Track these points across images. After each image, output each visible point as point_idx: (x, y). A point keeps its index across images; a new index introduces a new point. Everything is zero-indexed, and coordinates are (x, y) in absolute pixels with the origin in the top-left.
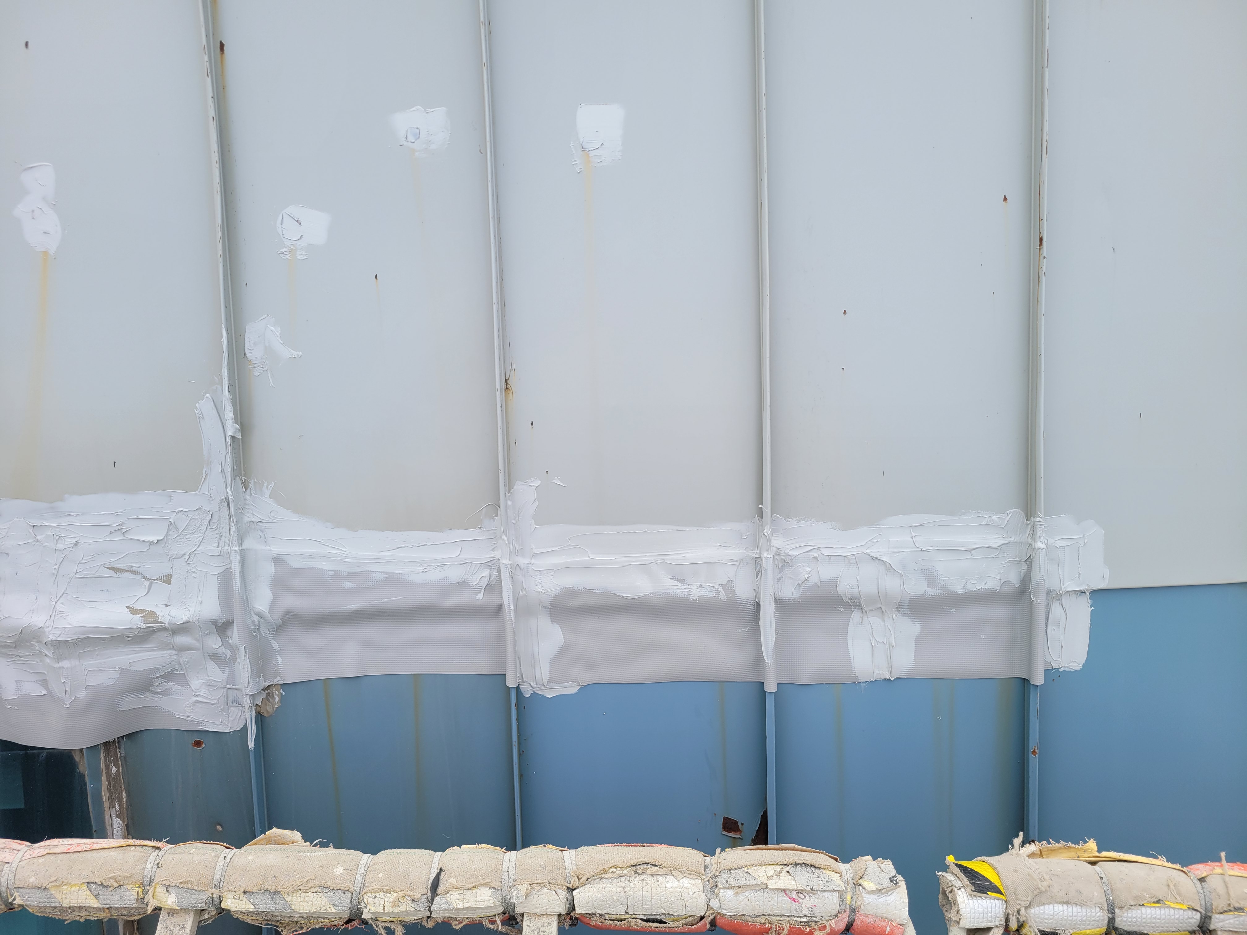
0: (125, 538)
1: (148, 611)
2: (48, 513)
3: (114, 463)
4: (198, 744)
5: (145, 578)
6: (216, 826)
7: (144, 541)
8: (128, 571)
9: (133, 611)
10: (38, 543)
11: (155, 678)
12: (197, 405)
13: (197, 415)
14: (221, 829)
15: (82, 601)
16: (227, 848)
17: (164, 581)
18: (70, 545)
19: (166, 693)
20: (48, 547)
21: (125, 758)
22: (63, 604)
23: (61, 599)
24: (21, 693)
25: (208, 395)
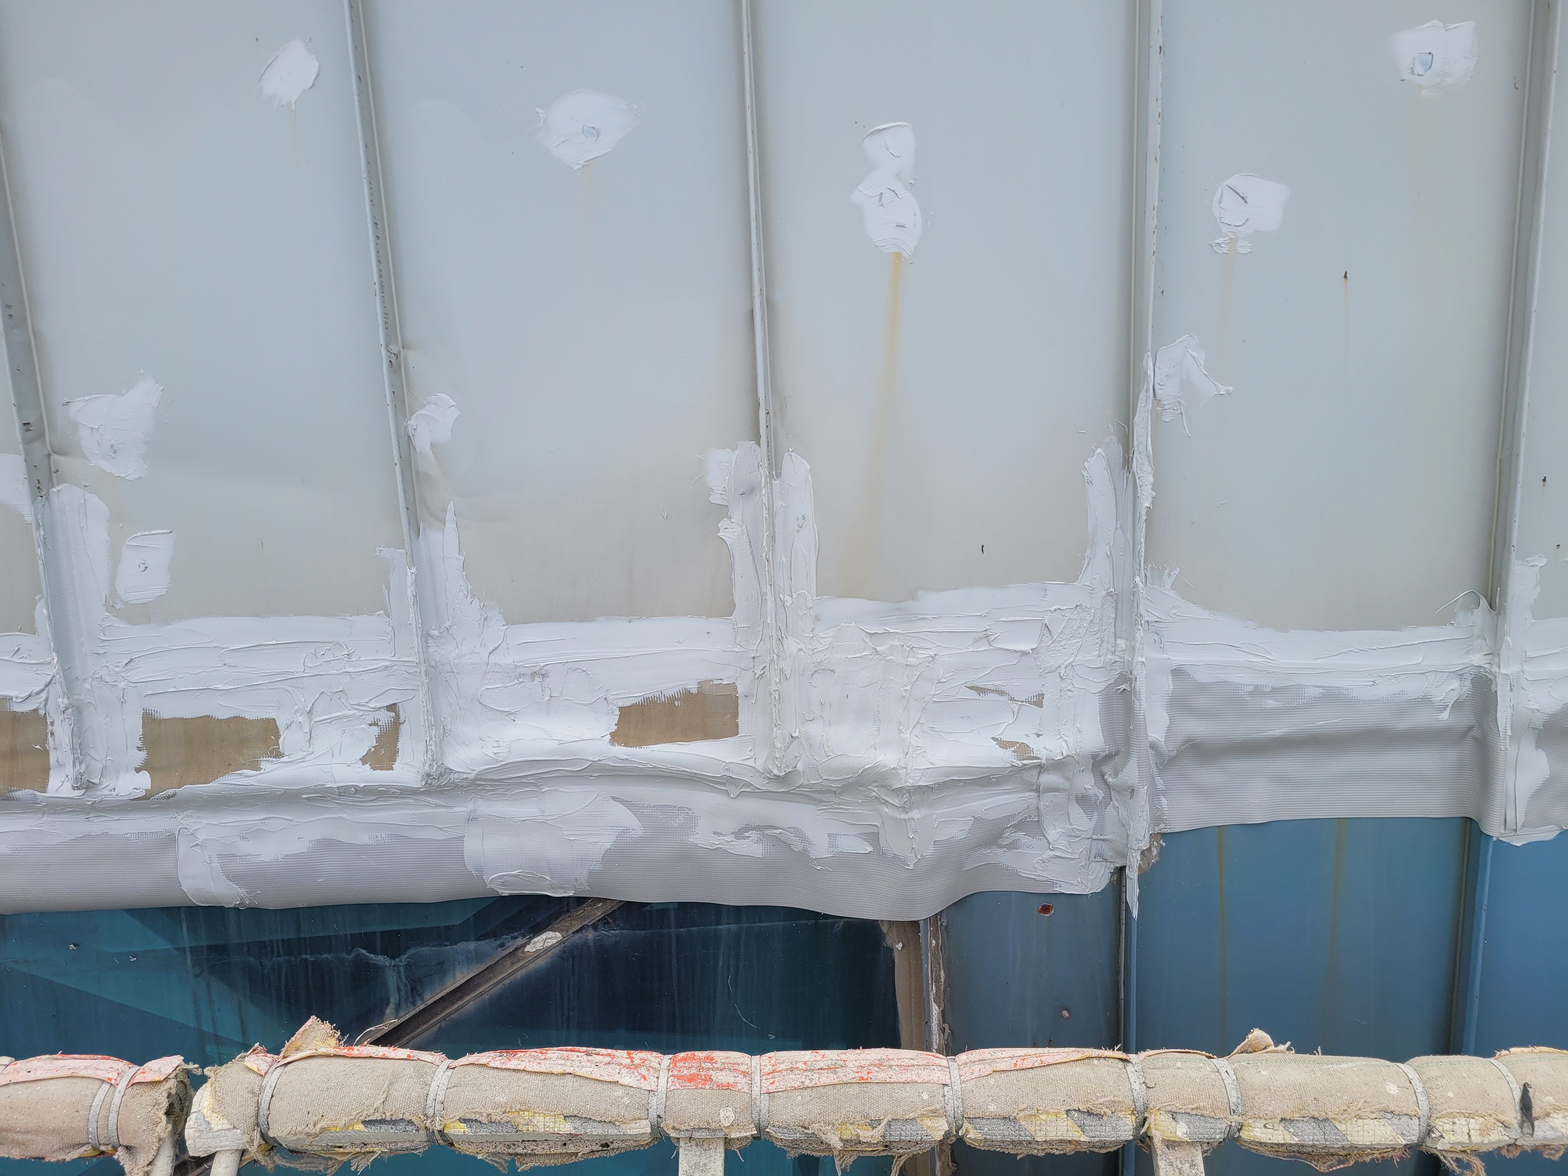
0: (992, 648)
1: (1018, 743)
2: (893, 616)
3: (983, 546)
4: (1046, 909)
5: (1012, 699)
6: (1061, 1011)
7: (1016, 651)
8: (992, 691)
9: (1003, 744)
10: (877, 656)
11: (1007, 828)
12: (1086, 464)
13: (1086, 478)
14: (1067, 1015)
15: (940, 733)
16: (1209, 1057)
17: (1035, 703)
18: (927, 659)
19: (1013, 846)
20: (894, 662)
21: (946, 927)
22: (917, 737)
23: (914, 730)
24: (836, 851)
25: (1099, 450)
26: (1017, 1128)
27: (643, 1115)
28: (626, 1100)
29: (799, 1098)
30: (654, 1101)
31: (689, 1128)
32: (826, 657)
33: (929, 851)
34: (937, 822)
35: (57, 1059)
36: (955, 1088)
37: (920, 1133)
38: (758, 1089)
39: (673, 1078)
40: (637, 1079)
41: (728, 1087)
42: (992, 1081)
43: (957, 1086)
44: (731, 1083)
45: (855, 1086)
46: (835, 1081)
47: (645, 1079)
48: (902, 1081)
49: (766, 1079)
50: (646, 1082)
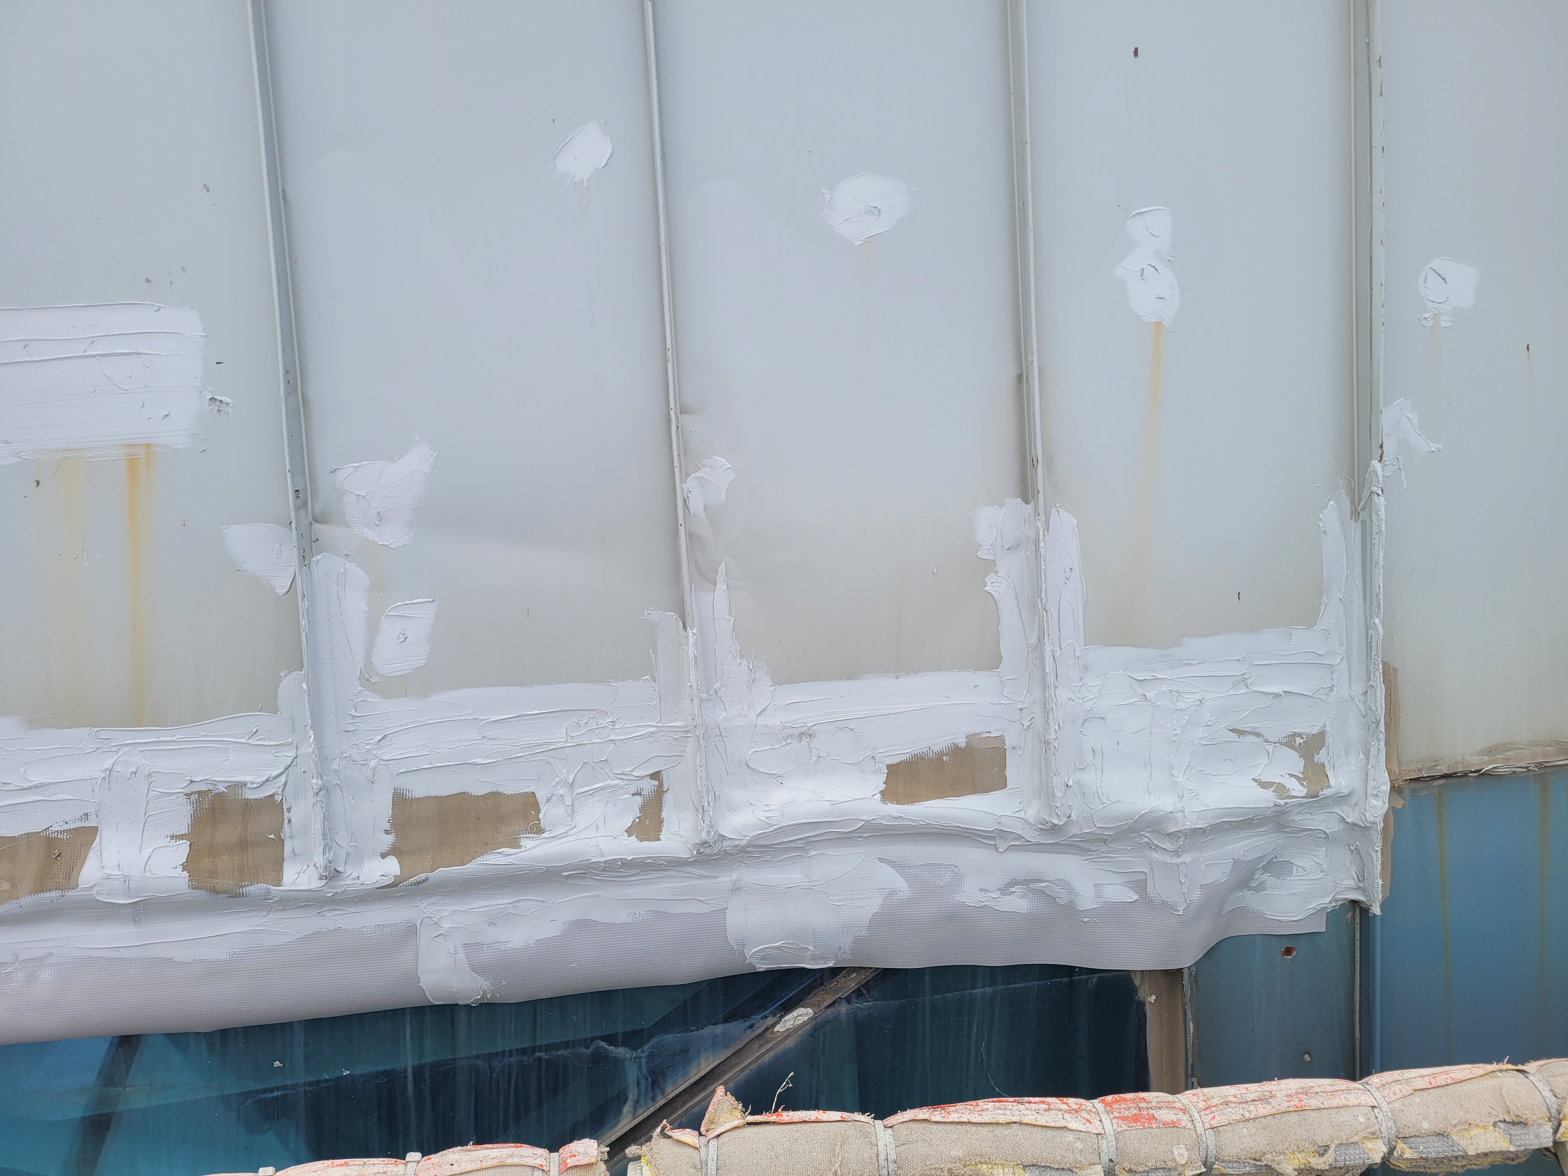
0: (1249, 691)
1: (1275, 783)
2: (1162, 662)
3: (1239, 593)
4: (1288, 951)
5: (1267, 741)
6: (1303, 1056)
7: (1270, 694)
8: (1251, 733)
9: (1264, 785)
10: (1146, 702)
11: (1258, 869)
12: (1321, 515)
13: (1322, 529)
14: (1309, 1059)
15: (1208, 775)
17: (1285, 744)
18: (1195, 703)
19: (1259, 888)
20: (1163, 707)
21: (1195, 976)
22: (1189, 781)
23: (1185, 774)
24: (1103, 901)
25: (1331, 503)
26: (1450, 1143)
27: (1097, 1160)
28: (1079, 1145)
29: (1245, 1130)
30: (1104, 1144)
31: (1146, 1169)
32: (1096, 705)
33: (1196, 896)
34: (1203, 865)
35: (469, 1151)
36: (1384, 1109)
37: (1362, 1156)
38: (1201, 1125)
39: (1117, 1120)
40: (1082, 1123)
41: (1174, 1125)
42: (1417, 1100)
43: (1385, 1108)
44: (1175, 1120)
45: (1293, 1114)
46: (1273, 1111)
47: (1090, 1123)
48: (1335, 1106)
49: (1205, 1115)
50: (1092, 1126)
